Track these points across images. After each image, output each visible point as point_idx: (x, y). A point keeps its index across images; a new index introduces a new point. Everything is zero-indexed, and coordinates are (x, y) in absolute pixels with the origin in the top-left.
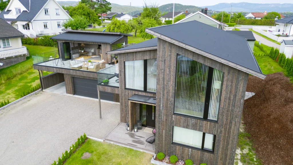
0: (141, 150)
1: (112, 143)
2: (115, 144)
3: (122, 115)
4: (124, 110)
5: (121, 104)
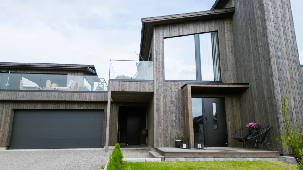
3: (157, 131)
4: (162, 121)
5: (157, 109)
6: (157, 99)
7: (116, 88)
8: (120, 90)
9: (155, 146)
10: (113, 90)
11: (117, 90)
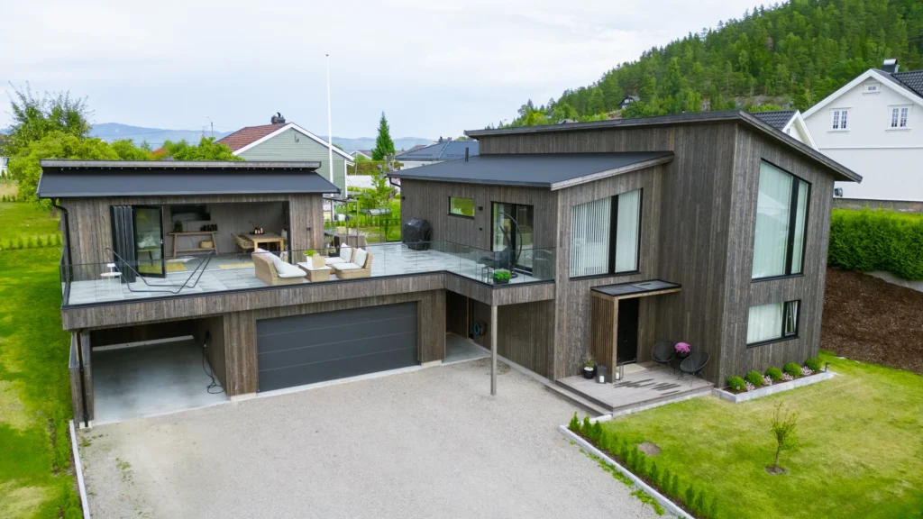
0: (688, 397)
1: (629, 411)
2: (636, 410)
3: (558, 357)
4: (565, 342)
5: (559, 324)
6: (560, 311)
7: (504, 299)
8: (510, 303)
9: (555, 379)
10: (500, 304)
11: (505, 303)
